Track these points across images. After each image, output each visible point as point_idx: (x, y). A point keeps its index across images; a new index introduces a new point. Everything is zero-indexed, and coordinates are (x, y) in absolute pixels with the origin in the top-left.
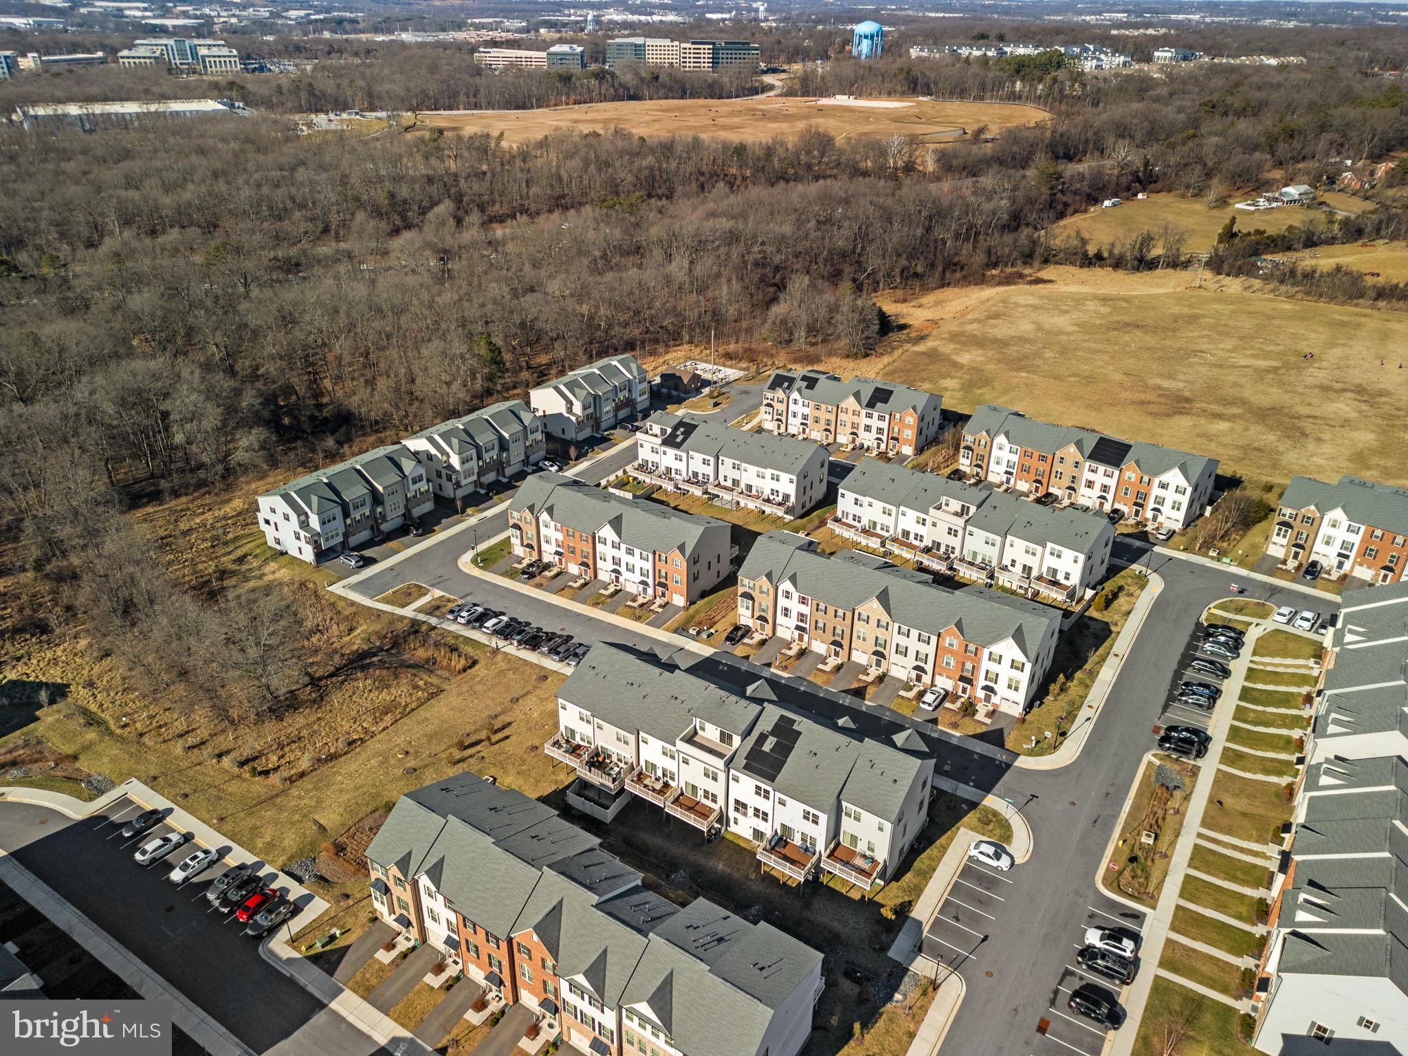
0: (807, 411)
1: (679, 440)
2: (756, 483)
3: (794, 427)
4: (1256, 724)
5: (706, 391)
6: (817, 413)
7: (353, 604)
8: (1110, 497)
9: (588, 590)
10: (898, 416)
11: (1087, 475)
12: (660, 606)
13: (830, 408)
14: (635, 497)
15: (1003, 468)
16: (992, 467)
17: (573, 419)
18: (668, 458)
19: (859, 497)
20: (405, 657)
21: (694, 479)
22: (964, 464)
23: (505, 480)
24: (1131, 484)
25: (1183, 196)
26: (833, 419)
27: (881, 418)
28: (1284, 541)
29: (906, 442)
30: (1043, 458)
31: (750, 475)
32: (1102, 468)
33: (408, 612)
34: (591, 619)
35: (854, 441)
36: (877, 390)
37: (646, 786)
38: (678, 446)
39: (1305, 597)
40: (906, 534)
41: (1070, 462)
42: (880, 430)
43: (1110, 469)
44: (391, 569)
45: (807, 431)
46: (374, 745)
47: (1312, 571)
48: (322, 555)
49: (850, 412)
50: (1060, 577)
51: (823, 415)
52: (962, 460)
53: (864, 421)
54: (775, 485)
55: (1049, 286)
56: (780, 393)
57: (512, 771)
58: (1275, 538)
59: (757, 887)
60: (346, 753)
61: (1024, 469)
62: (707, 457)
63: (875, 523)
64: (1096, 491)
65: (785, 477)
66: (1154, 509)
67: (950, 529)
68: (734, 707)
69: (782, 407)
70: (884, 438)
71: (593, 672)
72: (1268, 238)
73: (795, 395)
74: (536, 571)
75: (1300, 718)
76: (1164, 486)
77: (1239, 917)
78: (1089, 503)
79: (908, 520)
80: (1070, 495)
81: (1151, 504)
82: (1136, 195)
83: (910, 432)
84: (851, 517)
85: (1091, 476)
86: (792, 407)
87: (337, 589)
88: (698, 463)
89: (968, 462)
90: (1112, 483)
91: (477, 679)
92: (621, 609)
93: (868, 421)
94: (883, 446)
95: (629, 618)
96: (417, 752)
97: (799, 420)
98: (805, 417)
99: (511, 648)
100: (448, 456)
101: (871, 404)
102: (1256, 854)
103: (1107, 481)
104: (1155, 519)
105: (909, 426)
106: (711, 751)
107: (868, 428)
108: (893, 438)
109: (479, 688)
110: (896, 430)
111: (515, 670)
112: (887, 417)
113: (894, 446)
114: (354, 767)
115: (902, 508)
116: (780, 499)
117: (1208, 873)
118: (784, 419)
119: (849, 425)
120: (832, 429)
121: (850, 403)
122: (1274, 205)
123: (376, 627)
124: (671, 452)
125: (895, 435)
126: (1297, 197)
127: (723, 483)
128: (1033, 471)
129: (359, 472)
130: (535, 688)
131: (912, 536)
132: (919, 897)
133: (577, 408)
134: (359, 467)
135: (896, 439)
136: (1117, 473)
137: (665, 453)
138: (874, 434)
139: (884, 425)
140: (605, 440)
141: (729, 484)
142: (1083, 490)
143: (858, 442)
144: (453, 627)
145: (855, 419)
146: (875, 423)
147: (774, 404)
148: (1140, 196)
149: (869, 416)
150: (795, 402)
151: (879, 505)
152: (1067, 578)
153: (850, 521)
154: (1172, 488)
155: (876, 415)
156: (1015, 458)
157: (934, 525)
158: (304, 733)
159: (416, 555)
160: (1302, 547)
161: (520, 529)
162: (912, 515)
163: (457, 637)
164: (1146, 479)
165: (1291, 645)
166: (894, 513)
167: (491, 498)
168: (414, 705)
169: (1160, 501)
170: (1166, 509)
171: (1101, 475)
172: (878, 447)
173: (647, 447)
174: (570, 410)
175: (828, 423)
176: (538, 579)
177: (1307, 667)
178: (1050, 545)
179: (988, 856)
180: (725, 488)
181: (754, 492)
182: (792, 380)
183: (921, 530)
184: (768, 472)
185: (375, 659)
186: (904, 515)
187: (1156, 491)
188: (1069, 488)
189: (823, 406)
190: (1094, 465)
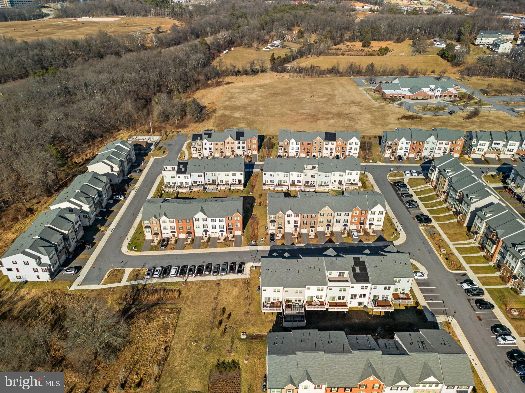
0: (211, 146)
1: (183, 169)
2: (225, 179)
3: (206, 154)
4: (432, 207)
5: (153, 147)
6: (216, 146)
7: (93, 290)
8: (334, 151)
9: (195, 243)
10: (249, 141)
11: (325, 146)
12: (232, 238)
13: (221, 143)
14: (172, 198)
15: (295, 150)
16: (290, 151)
17: (116, 174)
18: (181, 179)
19: (272, 173)
20: (145, 302)
21: (195, 184)
22: (281, 152)
23: (105, 210)
24: (340, 145)
25: (245, 48)
26: (223, 147)
27: (243, 143)
28: (390, 152)
29: (254, 149)
30: (309, 144)
31: (221, 176)
32: (330, 143)
33: (124, 282)
34: (210, 253)
35: (233, 154)
36: (237, 133)
37: (315, 305)
38: (185, 172)
39: (405, 166)
40: (293, 182)
41: (318, 143)
42: (244, 148)
43: (333, 142)
44: (93, 267)
45: (213, 154)
46: (176, 346)
47: (400, 158)
48: (53, 275)
49: (230, 143)
50: (352, 181)
51: (219, 147)
52: (280, 151)
53: (237, 145)
54: (234, 178)
55: (233, 84)
56: (198, 142)
57: (250, 326)
58: (387, 152)
59: (374, 321)
60: (168, 356)
61: (302, 149)
62: (200, 174)
63: (281, 181)
64: (329, 151)
65: (238, 173)
66: (349, 152)
67: (312, 175)
68: (337, 262)
69: (199, 147)
70: (246, 150)
71: (269, 272)
72: (283, 59)
73: (205, 141)
74: (164, 243)
75: (440, 201)
76: (351, 144)
77: (484, 263)
78: (327, 155)
79: (294, 176)
80: (320, 154)
81: (348, 151)
82: (231, 48)
83: (255, 146)
84: (269, 182)
85: (326, 146)
86: (205, 146)
87: (75, 287)
88: (195, 177)
89: (282, 152)
90: (334, 147)
91: (190, 297)
92: (217, 245)
93: (238, 145)
94: (245, 153)
95: (225, 247)
96: (200, 339)
97: (208, 150)
98: (211, 149)
99: (191, 279)
100: (81, 206)
101: (238, 138)
102: (470, 243)
103: (332, 146)
104: (349, 155)
105: (255, 144)
106: (339, 281)
107: (239, 148)
108: (249, 149)
109: (194, 300)
110: (249, 146)
111: (203, 286)
112: (246, 142)
113: (250, 152)
114: (178, 360)
115: (291, 173)
116: (237, 182)
117: (465, 254)
118: (202, 152)
119: (230, 148)
120: (224, 151)
121: (230, 139)
122: (273, 48)
123: (117, 296)
124: (182, 176)
125: (250, 148)
126: (278, 44)
127: (208, 183)
128: (306, 149)
129: (49, 227)
130: (219, 289)
131: (296, 182)
132: (416, 298)
133: (116, 168)
134: (48, 225)
135: (250, 149)
136: (335, 143)
137: (179, 177)
138: (241, 149)
139: (245, 145)
140: (131, 179)
141: (211, 182)
142: (324, 151)
143: (235, 154)
144: (154, 281)
145: (233, 145)
146: (241, 145)
147: (197, 146)
148: (232, 49)
149: (238, 143)
150: (205, 144)
151: (282, 174)
152: (354, 181)
153: (269, 183)
154: (354, 144)
155: (241, 142)
156: (299, 146)
157: (306, 175)
158: (136, 358)
159: (99, 256)
160: (394, 152)
161: (150, 228)
162: (295, 174)
163: (161, 284)
164: (345, 143)
165: (418, 182)
166: (288, 176)
167: (107, 220)
168: (175, 320)
169: (350, 149)
170: (353, 151)
171: (330, 145)
172: (244, 154)
173: (169, 177)
174: (112, 170)
175: (222, 149)
176: (169, 246)
177: (427, 186)
178: (347, 171)
179: (421, 276)
180: (210, 184)
181: (224, 183)
182: (201, 136)
183: (299, 179)
184: (231, 173)
185: (133, 310)
186: (292, 175)
187: (349, 146)
188: (319, 152)
189: (219, 143)
190: (327, 142)
